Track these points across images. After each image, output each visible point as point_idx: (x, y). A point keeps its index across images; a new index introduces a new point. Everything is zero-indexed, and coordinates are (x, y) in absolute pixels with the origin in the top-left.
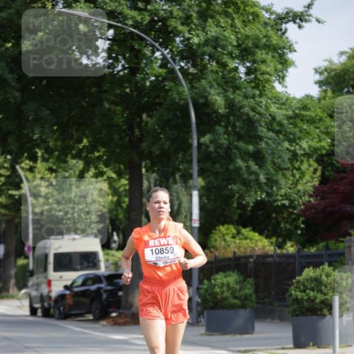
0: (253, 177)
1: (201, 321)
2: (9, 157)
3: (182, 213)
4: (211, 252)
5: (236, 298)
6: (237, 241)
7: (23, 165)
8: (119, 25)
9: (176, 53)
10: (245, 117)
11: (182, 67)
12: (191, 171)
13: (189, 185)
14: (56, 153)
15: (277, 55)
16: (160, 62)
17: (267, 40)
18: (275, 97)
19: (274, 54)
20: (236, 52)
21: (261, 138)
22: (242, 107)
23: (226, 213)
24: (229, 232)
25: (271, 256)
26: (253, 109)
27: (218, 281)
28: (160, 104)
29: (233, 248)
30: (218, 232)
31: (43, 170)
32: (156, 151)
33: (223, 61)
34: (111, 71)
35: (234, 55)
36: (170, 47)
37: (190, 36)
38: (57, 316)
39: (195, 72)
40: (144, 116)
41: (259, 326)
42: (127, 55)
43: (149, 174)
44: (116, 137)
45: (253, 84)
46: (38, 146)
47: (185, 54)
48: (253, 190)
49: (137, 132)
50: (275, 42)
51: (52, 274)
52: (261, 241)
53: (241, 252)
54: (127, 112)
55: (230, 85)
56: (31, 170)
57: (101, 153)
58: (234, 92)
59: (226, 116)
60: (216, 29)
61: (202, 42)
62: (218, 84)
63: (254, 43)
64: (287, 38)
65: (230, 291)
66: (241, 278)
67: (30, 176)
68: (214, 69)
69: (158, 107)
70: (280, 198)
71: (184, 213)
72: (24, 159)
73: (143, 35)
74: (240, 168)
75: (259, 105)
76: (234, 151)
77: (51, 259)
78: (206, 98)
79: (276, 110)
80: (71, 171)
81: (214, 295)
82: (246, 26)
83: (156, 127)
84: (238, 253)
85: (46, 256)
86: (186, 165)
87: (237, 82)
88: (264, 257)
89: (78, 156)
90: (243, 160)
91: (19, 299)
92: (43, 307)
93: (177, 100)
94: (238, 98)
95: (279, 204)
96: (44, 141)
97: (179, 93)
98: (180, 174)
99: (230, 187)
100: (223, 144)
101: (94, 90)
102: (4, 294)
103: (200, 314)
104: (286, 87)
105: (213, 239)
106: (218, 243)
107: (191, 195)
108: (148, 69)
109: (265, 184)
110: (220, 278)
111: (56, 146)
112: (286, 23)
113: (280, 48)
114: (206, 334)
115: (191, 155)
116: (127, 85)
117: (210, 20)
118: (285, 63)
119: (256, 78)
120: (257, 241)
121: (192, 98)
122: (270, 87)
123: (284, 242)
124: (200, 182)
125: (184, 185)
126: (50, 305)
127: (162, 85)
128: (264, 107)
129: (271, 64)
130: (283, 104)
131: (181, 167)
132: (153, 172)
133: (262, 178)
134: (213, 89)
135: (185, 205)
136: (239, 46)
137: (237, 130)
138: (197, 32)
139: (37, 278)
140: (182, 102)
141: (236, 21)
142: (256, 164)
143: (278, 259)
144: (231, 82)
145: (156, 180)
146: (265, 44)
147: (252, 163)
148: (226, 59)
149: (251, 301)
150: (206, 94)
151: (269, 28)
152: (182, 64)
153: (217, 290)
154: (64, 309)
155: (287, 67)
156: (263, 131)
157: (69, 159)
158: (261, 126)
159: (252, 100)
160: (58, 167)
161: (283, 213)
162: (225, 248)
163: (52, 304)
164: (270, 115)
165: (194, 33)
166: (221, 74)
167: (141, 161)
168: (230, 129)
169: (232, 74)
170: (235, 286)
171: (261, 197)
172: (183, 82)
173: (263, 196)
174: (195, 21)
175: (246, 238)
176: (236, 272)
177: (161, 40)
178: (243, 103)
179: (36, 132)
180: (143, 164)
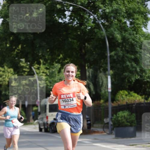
0: (134, 69)
1: (113, 133)
2: (28, 63)
3: (103, 86)
4: (117, 102)
5: (128, 122)
6: (128, 97)
7: (35, 67)
8: (75, 5)
9: (99, 16)
10: (130, 43)
11: (102, 22)
12: (107, 67)
13: (106, 73)
14: (49, 61)
15: (143, 16)
16: (92, 20)
17: (139, 10)
18: (143, 34)
19: (142, 16)
20: (126, 15)
21: (137, 52)
22: (129, 39)
23: (123, 85)
24: (124, 93)
25: (143, 103)
26: (133, 40)
27: (120, 115)
28: (93, 39)
29: (126, 100)
30: (119, 94)
31: (43, 69)
32: (92, 59)
33: (120, 19)
34: (71, 25)
35: (124, 17)
36: (97, 14)
37: (105, 9)
38: (51, 131)
39: (108, 24)
40: (86, 44)
41: (138, 134)
42: (78, 18)
43: (89, 69)
44: (74, 53)
45: (133, 29)
46: (41, 58)
47: (103, 16)
48: (135, 75)
49: (83, 51)
50: (142, 10)
51: (48, 114)
52: (138, 97)
53: (129, 102)
54: (79, 42)
55: (123, 29)
56: (38, 68)
57: (68, 61)
58: (125, 33)
59: (122, 43)
60: (116, 5)
61: (110, 11)
62: (118, 29)
63: (133, 11)
64: (147, 8)
65: (125, 119)
66: (130, 113)
67: (38, 71)
68: (116, 23)
69: (92, 40)
70: (146, 78)
71: (105, 86)
72: (35, 64)
73: (85, 9)
74: (128, 66)
75: (136, 38)
76: (126, 58)
77: (48, 107)
78: (113, 36)
79: (143, 40)
80: (55, 69)
81: (118, 121)
82: (129, 4)
83: (92, 49)
84: (128, 103)
85: (46, 106)
86: (105, 65)
87: (126, 28)
88: (140, 104)
89: (58, 62)
90: (130, 62)
91: (34, 125)
92: (45, 128)
93: (100, 37)
94: (127, 35)
95: (146, 80)
96: (43, 56)
97: (101, 34)
98: (102, 68)
99: (124, 74)
100: (120, 55)
101: (64, 33)
102: (28, 122)
103: (112, 129)
104: (147, 30)
105: (117, 97)
106: (119, 98)
107: (107, 78)
108: (87, 24)
109: (140, 72)
110: (121, 114)
111: (49, 58)
112: (147, 2)
113: (145, 13)
114: (115, 138)
115: (107, 60)
116: (78, 31)
117: (114, 2)
118: (147, 19)
119: (134, 26)
120: (136, 97)
121: (107, 36)
122: (140, 30)
123: (148, 97)
124: (111, 72)
125: (104, 74)
126: (47, 127)
127: (94, 30)
128: (138, 38)
129: (141, 20)
130: (146, 37)
131: (103, 66)
132: (91, 68)
133: (138, 69)
134: (116, 32)
135: (105, 82)
136: (127, 12)
137: (127, 49)
138: (108, 7)
139: (42, 115)
140: (102, 38)
141: (125, 1)
142: (135, 63)
143: (146, 105)
144: (123, 28)
145: (92, 72)
146: (138, 11)
147: (133, 63)
148: (121, 18)
149: (135, 123)
150: (113, 34)
151: (139, 4)
152: (102, 21)
153: (120, 119)
154: (54, 129)
155: (148, 21)
156: (138, 49)
157: (54, 63)
158: (137, 47)
159: (133, 36)
160: (50, 67)
161: (147, 85)
162: (122, 100)
163: (49, 126)
164: (141, 42)
165: (107, 7)
166: (119, 25)
167: (85, 64)
168: (124, 49)
169: (124, 25)
170: (127, 117)
171: (138, 78)
172: (103, 29)
173: (139, 77)
174: (107, 2)
175: (132, 96)
176: (127, 110)
177: (93, 11)
178: (129, 37)
179: (40, 52)
180: (86, 65)
